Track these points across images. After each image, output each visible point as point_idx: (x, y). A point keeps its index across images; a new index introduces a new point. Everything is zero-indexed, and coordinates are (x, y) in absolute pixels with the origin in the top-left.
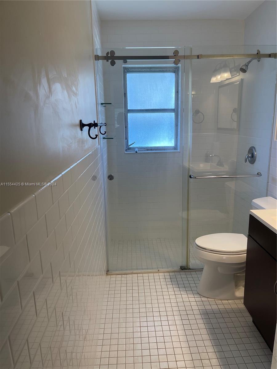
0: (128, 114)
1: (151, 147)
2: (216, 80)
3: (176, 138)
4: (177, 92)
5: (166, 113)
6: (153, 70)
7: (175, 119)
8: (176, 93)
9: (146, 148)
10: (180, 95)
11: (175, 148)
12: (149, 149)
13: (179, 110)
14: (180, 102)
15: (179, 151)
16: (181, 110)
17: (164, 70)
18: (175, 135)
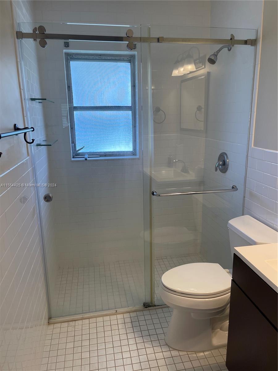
0: (74, 112)
1: (105, 152)
2: (178, 73)
3: (135, 141)
4: (133, 86)
5: (122, 111)
6: (104, 58)
7: (133, 119)
8: (133, 88)
9: (98, 154)
10: (137, 90)
11: (134, 153)
12: (102, 155)
13: (137, 108)
14: (137, 99)
15: (138, 157)
16: (138, 108)
17: (117, 58)
18: (133, 139)
